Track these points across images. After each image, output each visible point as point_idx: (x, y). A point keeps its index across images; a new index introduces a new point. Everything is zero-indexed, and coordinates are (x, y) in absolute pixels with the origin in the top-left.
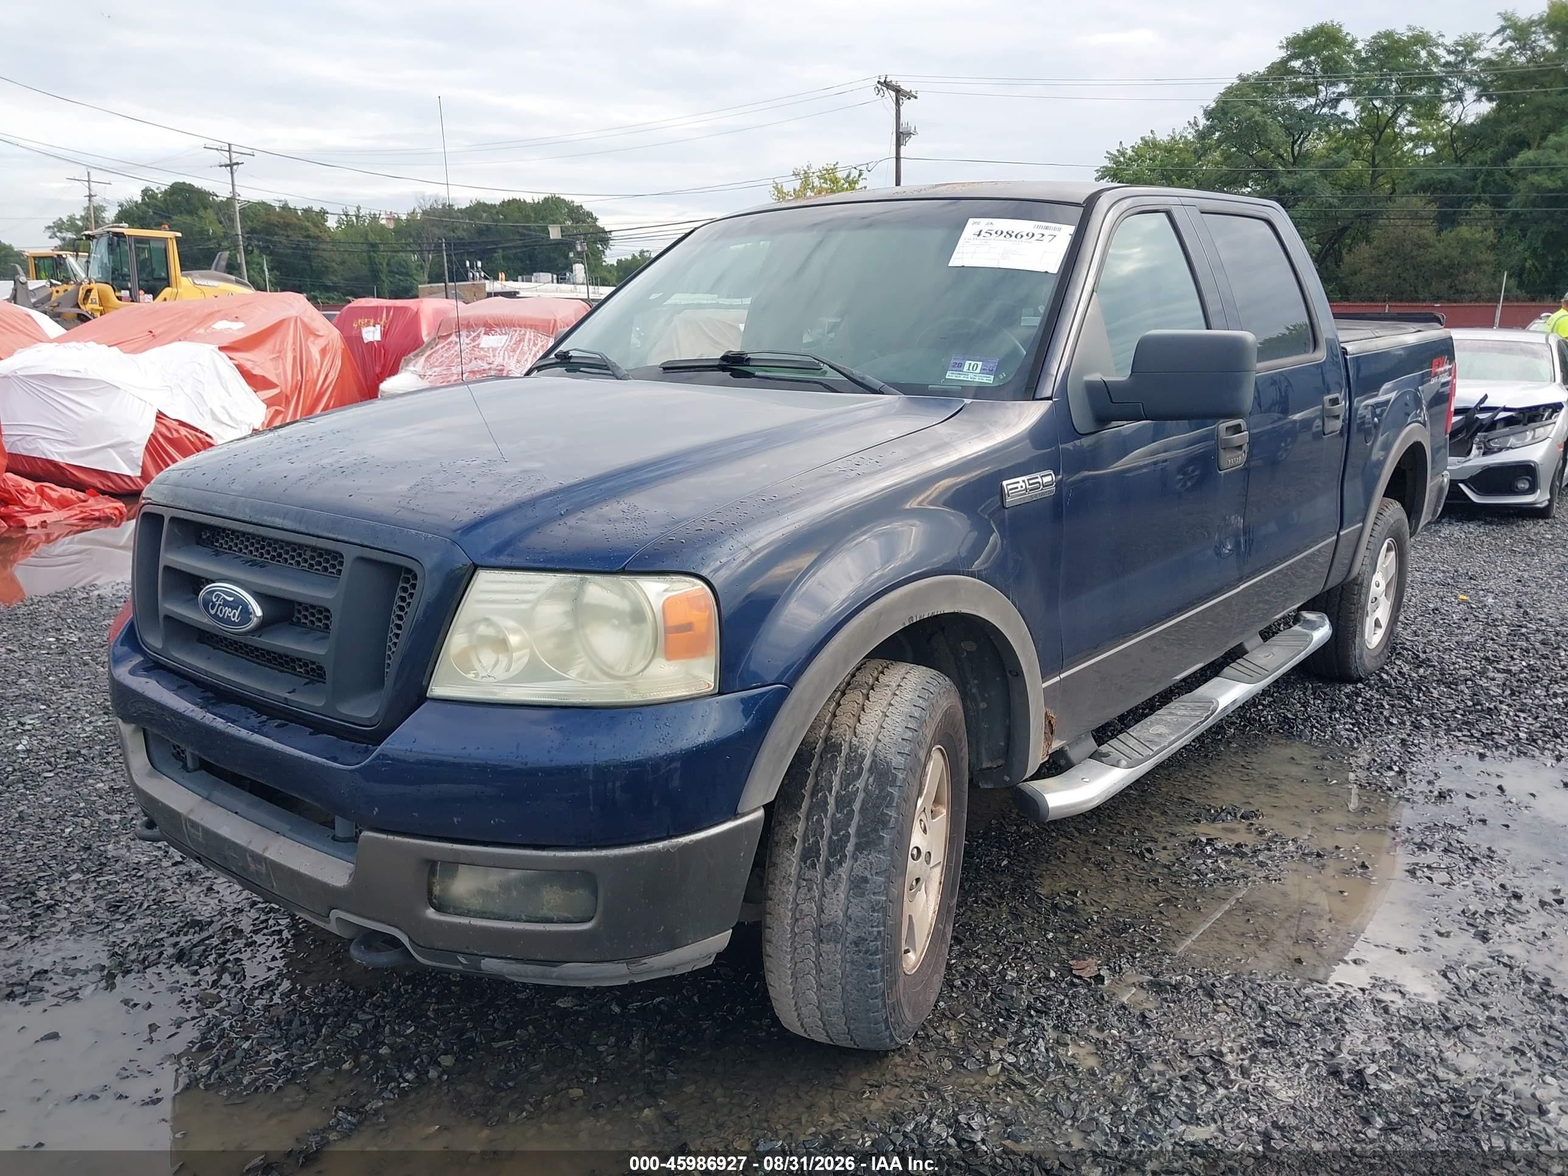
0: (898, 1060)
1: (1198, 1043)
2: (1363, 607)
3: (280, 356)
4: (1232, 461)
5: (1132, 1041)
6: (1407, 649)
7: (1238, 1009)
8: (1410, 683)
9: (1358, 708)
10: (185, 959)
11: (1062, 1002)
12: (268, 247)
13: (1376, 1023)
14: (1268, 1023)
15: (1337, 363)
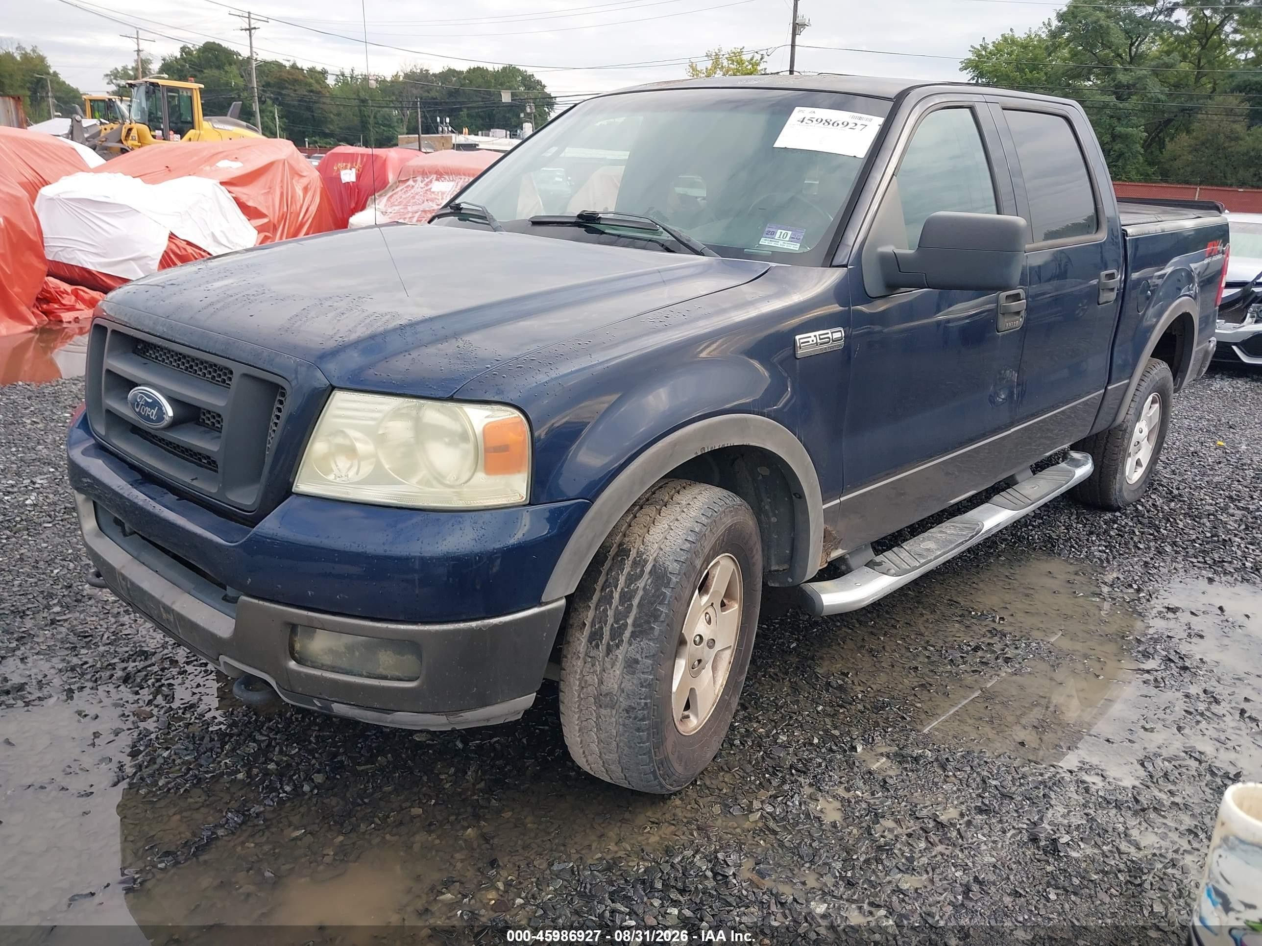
0: (678, 802)
1: (925, 807)
2: (1126, 450)
3: (270, 191)
4: (1010, 324)
5: (872, 801)
6: (1162, 485)
7: (964, 782)
8: (1161, 515)
9: (1112, 533)
10: (130, 681)
11: (820, 765)
12: (277, 99)
13: (1077, 800)
14: (987, 794)
15: (1117, 244)
